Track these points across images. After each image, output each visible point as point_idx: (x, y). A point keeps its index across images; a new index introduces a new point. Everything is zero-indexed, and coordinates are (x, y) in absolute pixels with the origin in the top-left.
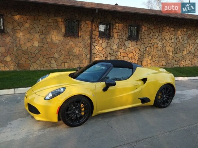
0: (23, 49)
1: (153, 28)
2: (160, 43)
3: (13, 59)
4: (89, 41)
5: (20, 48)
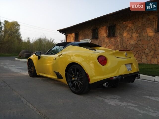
5: (123, 46)
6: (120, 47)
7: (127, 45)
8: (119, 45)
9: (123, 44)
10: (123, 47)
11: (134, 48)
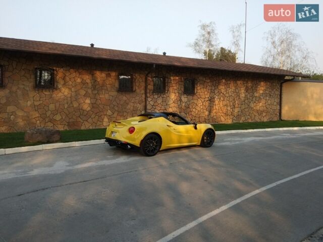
0: (75, 106)
1: (209, 81)
2: (217, 97)
3: (64, 118)
4: (144, 96)
5: (71, 105)
6: (66, 107)
7: (79, 104)
8: (64, 104)
9: (71, 103)
10: (73, 106)
11: (91, 109)
